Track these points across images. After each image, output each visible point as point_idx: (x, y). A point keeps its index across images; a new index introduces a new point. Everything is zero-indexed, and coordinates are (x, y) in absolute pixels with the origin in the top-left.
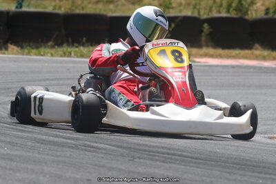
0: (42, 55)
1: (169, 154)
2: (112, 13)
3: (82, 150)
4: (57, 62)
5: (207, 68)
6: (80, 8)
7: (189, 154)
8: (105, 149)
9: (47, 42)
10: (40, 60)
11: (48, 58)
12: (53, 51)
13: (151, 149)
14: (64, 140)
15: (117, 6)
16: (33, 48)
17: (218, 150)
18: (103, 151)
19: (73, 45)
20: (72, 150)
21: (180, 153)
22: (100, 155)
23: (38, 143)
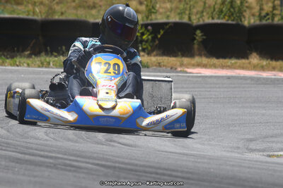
0: (18, 66)
1: (157, 174)
2: (95, 19)
3: (62, 169)
4: (34, 73)
5: (200, 79)
6: (59, 14)
7: (179, 174)
8: (86, 168)
9: (23, 51)
10: (16, 71)
11: (23, 68)
12: (29, 61)
13: (138, 168)
14: (42, 159)
15: (99, 11)
16: (7, 58)
17: (212, 170)
18: (85, 171)
19: (52, 54)
20: (50, 170)
21: (169, 172)
22: (82, 175)
23: (13, 162)
